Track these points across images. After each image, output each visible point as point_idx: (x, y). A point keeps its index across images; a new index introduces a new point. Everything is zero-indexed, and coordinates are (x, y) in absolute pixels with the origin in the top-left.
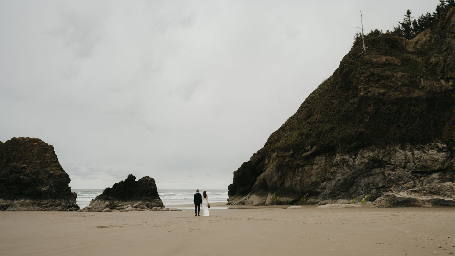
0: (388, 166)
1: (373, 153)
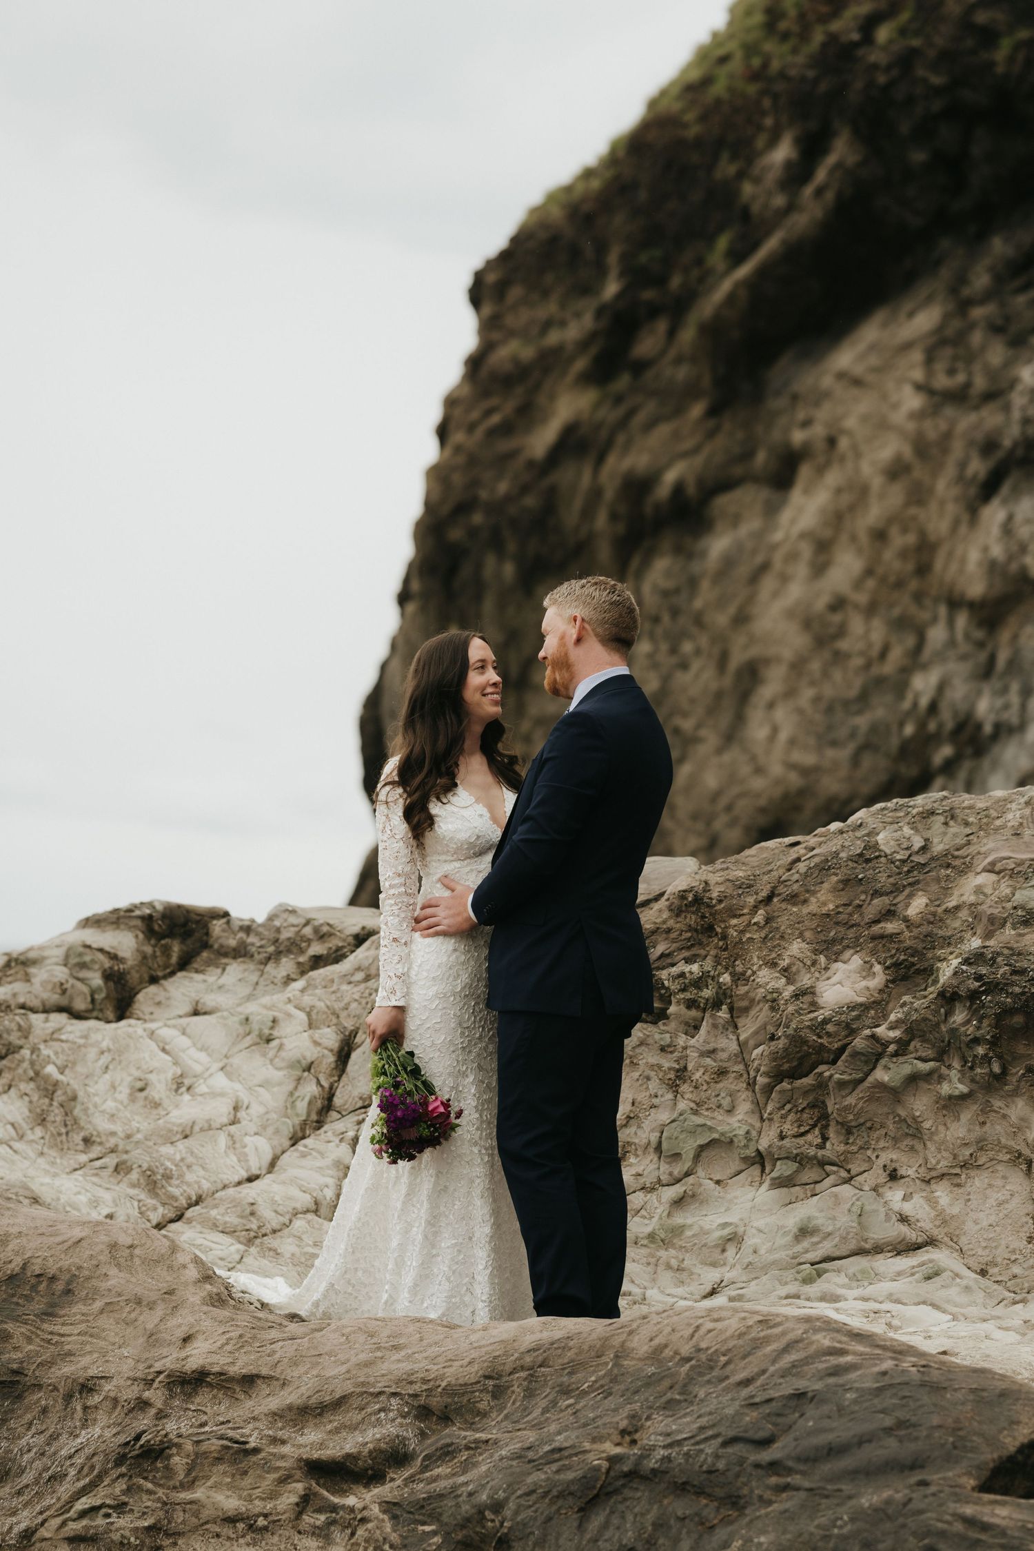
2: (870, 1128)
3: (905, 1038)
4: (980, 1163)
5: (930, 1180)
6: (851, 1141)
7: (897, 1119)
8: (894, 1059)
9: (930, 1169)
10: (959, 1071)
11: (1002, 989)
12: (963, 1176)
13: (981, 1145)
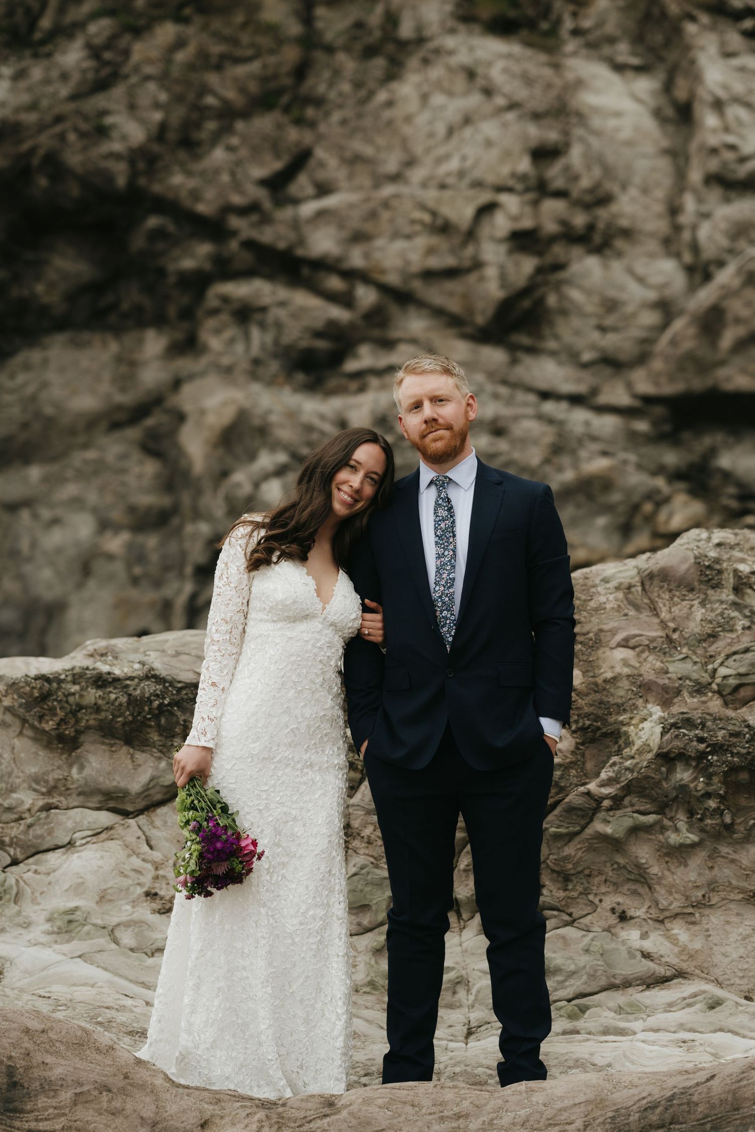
0: (239, 290)
1: (20, 75)
2: (589, 876)
3: (620, 794)
4: (713, 902)
5: (663, 920)
6: (570, 887)
7: (615, 866)
8: (611, 813)
9: (662, 910)
10: (686, 822)
11: (727, 750)
12: (697, 915)
13: (712, 886)
